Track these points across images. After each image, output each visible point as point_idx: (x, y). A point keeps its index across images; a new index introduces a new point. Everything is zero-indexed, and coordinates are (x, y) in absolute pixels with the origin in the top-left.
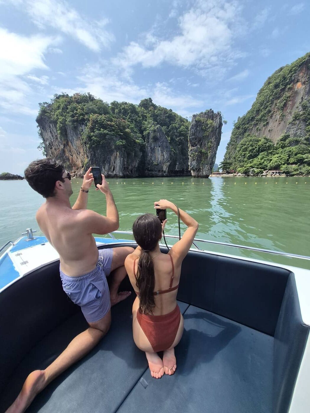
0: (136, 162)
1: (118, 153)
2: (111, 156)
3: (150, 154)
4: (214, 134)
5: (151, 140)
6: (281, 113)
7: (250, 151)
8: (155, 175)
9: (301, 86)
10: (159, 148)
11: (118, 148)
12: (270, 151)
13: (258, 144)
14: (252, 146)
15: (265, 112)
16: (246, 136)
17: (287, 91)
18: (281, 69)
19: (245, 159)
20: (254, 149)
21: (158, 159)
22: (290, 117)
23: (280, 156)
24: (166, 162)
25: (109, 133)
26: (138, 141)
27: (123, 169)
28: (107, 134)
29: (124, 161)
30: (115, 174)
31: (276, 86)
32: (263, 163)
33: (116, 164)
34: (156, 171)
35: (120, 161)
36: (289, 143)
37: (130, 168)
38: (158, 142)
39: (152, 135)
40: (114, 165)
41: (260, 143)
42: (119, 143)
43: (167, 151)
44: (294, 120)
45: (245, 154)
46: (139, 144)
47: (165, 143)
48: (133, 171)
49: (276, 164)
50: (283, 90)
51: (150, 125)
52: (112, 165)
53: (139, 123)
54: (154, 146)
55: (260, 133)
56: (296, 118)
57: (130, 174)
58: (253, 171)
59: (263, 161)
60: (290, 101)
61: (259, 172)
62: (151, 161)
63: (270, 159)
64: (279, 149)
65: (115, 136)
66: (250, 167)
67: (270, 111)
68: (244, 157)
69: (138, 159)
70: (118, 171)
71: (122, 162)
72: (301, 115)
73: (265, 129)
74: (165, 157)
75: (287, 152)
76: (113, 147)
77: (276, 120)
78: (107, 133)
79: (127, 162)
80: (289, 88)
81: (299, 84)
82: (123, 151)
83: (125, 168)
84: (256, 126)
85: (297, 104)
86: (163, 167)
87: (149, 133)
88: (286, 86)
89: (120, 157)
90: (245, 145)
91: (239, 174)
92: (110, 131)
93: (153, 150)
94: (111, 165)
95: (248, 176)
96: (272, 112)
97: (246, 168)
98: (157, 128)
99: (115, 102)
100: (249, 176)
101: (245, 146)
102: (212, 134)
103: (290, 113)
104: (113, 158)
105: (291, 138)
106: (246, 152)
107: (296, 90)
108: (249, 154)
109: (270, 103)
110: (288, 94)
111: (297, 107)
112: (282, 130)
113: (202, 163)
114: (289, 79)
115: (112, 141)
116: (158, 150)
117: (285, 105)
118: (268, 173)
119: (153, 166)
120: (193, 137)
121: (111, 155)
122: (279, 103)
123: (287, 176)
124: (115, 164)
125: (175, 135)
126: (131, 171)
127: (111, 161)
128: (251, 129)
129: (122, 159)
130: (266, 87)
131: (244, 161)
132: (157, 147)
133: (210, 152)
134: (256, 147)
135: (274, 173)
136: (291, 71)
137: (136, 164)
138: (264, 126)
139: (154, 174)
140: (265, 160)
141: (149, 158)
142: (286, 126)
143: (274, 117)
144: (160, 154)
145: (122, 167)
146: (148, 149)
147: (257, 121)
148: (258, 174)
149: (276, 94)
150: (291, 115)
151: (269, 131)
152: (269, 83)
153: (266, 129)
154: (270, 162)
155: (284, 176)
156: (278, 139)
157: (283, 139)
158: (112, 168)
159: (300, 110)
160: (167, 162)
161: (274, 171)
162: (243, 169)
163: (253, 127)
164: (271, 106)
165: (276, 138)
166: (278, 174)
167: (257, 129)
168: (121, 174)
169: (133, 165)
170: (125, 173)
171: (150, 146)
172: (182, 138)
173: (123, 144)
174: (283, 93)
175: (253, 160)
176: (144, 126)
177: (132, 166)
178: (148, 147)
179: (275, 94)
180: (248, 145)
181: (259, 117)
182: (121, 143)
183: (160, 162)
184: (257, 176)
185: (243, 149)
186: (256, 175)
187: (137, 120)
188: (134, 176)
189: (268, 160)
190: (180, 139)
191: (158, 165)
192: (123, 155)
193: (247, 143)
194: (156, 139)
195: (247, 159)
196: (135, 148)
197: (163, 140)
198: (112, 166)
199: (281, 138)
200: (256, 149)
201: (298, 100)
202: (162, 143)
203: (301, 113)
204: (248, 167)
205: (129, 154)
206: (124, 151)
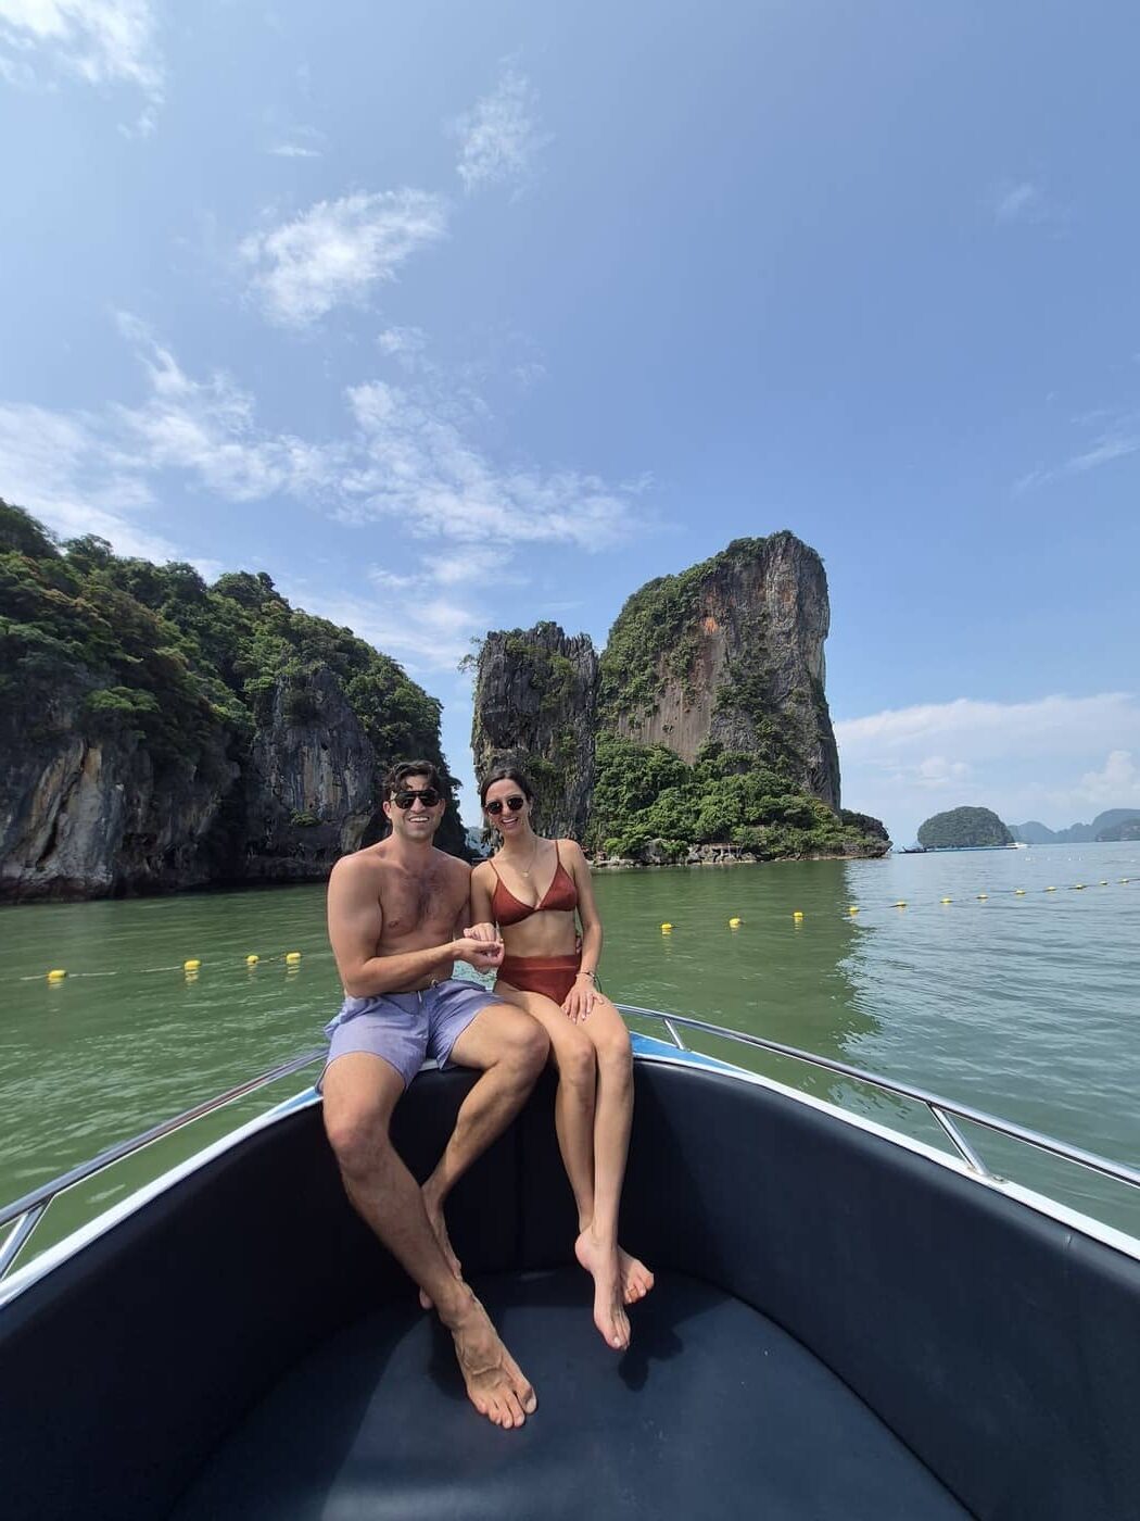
0: (201, 809)
1: (96, 757)
2: (38, 769)
3: (274, 776)
4: (581, 706)
5: (279, 717)
6: (686, 686)
7: (631, 784)
8: (300, 872)
9: (715, 626)
10: (324, 755)
11: (97, 727)
12: (687, 787)
13: (650, 764)
14: (631, 767)
15: (644, 678)
16: (601, 739)
17: (688, 635)
18: (658, 582)
19: (622, 810)
20: (640, 779)
21: (317, 800)
22: (711, 697)
23: (720, 802)
24: (354, 812)
25: (50, 640)
26: (223, 710)
27: (120, 843)
28: (35, 645)
29: (129, 801)
30: (55, 874)
31: (658, 618)
32: (679, 820)
33: (74, 819)
34: (303, 854)
35: (108, 797)
36: (726, 765)
37: (165, 837)
38: (320, 727)
39: (287, 695)
40: (55, 825)
41: (652, 761)
42: (109, 698)
43: (358, 766)
44: (722, 706)
45: (616, 793)
46: (227, 723)
47: (349, 734)
48: (179, 855)
49: (718, 822)
50: (676, 629)
51: (275, 658)
52: (41, 824)
53: (219, 642)
54: (300, 742)
55: (640, 734)
56: (725, 700)
57: (158, 871)
58: (659, 845)
59: (674, 814)
60: (699, 657)
61: (679, 851)
62: (282, 809)
63: (696, 808)
64: (706, 779)
65: (89, 665)
66: (646, 834)
67: (654, 678)
68: (617, 804)
69: (212, 793)
70: (78, 856)
71: (115, 805)
72: (736, 695)
73: (652, 725)
74: (352, 792)
75: (734, 789)
76: (67, 721)
77: (678, 702)
78: (30, 642)
79: (150, 806)
80: (689, 628)
81: (710, 621)
82: (132, 749)
83: (129, 839)
84: (625, 714)
85: (719, 668)
86: (343, 836)
87: (273, 687)
88: (681, 620)
89: (112, 774)
90: (611, 765)
91: (615, 859)
92: (60, 636)
93: (291, 761)
94: (34, 819)
95: (645, 864)
96: (662, 680)
97: (633, 840)
98: (316, 672)
99: (91, 539)
100: (648, 864)
101: (614, 770)
102: (571, 705)
103: (708, 687)
104: (56, 779)
105: (727, 752)
106: (619, 788)
107: (706, 633)
108: (629, 795)
109: (650, 656)
110: (692, 641)
111: (721, 675)
112: (699, 728)
113: (546, 814)
114: (685, 607)
115: (65, 687)
116: (318, 758)
117: (690, 666)
118: (702, 853)
119: (289, 833)
120: (500, 709)
121: (46, 760)
122: (674, 658)
123: (758, 860)
124: (64, 818)
125: (376, 714)
126: (170, 857)
127: (37, 799)
128: (615, 721)
129: (120, 787)
130: (631, 616)
131: (618, 815)
132: (311, 745)
133: (571, 772)
134: (645, 774)
135: (719, 851)
136: (684, 590)
137: (200, 818)
138: (649, 714)
139: (294, 870)
140: (681, 813)
141: (268, 794)
142: (705, 719)
143: (668, 693)
144: (325, 778)
145: (117, 833)
146: (263, 753)
147: (625, 699)
148: (674, 855)
149: (661, 637)
150: (712, 693)
151: (665, 729)
152: (637, 609)
153: (657, 726)
154: (698, 818)
155: (751, 861)
156: (695, 754)
157: (707, 753)
158: (35, 838)
159: (730, 682)
160: (358, 811)
161: (720, 847)
162: (623, 844)
163: (617, 716)
164: (654, 665)
165: (690, 751)
166: (731, 856)
167: (631, 722)
168: (101, 876)
169: (186, 822)
170: (128, 870)
171: (278, 742)
172: (405, 726)
173: (142, 707)
174: (679, 638)
175: (646, 812)
176: (247, 655)
177: (175, 827)
178: (263, 746)
179: (658, 635)
180: (621, 764)
181: (630, 689)
182: (127, 704)
183: (327, 813)
184: (674, 862)
185: (608, 778)
186: (670, 860)
187: (212, 632)
188: (182, 881)
189: (689, 811)
190: (396, 730)
191: (315, 825)
192: (128, 765)
193: (617, 760)
194: (305, 714)
195: (627, 809)
196: (203, 742)
197: (342, 720)
198: (35, 830)
199: (703, 750)
200: (645, 778)
201: (719, 659)
202: (335, 733)
203: (734, 689)
204: (641, 836)
205: (164, 768)
206: (138, 749)
